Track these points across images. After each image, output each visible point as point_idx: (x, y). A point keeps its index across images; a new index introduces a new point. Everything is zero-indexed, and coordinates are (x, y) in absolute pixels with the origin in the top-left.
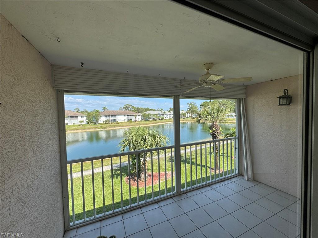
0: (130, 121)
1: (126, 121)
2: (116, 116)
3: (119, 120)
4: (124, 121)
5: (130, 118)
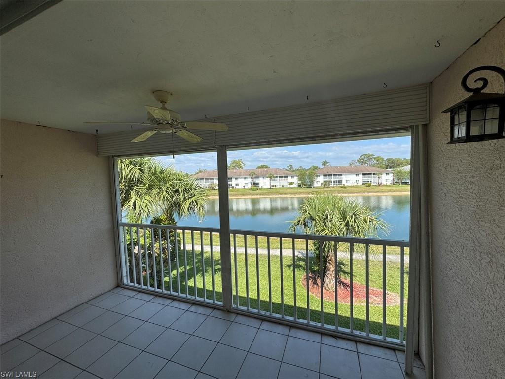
0: (367, 184)
1: (360, 183)
2: (341, 175)
3: (347, 182)
4: (355, 184)
5: (367, 178)
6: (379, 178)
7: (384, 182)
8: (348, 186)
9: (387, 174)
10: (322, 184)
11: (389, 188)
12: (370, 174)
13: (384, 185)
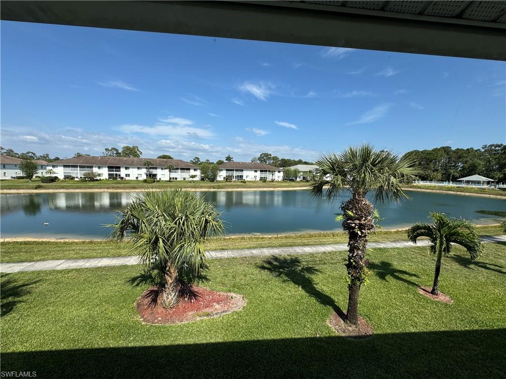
0: (263, 180)
1: (258, 179)
2: (242, 171)
3: (247, 178)
4: (254, 180)
5: (263, 175)
6: (273, 175)
7: (277, 179)
8: (248, 181)
9: (279, 172)
10: (224, 178)
11: (280, 184)
12: (266, 171)
13: (276, 181)
